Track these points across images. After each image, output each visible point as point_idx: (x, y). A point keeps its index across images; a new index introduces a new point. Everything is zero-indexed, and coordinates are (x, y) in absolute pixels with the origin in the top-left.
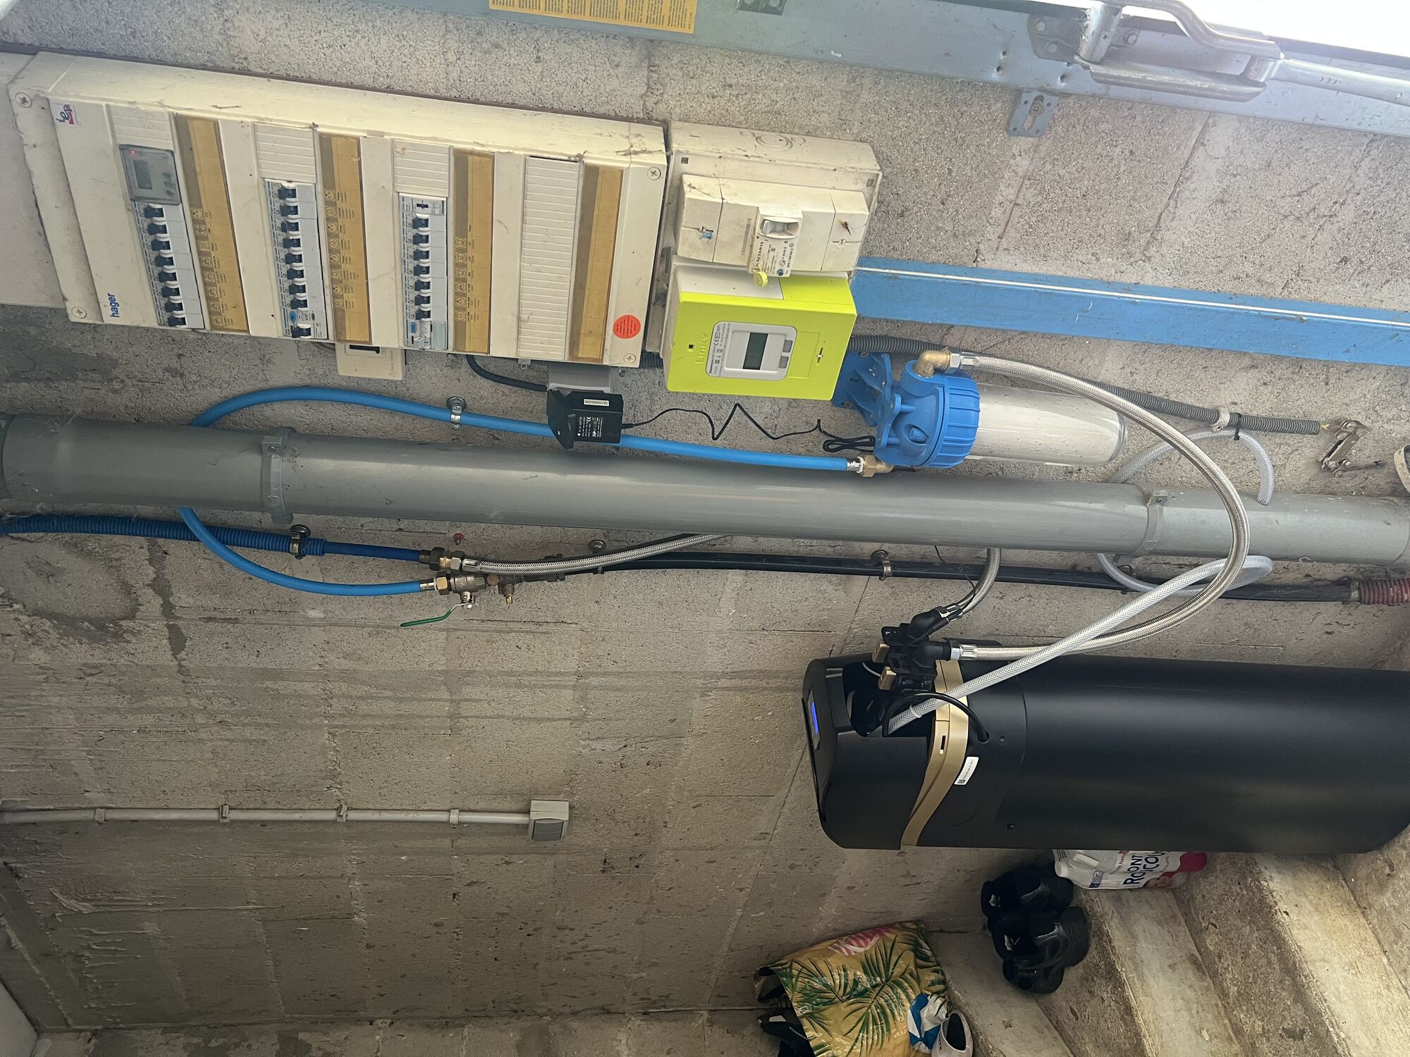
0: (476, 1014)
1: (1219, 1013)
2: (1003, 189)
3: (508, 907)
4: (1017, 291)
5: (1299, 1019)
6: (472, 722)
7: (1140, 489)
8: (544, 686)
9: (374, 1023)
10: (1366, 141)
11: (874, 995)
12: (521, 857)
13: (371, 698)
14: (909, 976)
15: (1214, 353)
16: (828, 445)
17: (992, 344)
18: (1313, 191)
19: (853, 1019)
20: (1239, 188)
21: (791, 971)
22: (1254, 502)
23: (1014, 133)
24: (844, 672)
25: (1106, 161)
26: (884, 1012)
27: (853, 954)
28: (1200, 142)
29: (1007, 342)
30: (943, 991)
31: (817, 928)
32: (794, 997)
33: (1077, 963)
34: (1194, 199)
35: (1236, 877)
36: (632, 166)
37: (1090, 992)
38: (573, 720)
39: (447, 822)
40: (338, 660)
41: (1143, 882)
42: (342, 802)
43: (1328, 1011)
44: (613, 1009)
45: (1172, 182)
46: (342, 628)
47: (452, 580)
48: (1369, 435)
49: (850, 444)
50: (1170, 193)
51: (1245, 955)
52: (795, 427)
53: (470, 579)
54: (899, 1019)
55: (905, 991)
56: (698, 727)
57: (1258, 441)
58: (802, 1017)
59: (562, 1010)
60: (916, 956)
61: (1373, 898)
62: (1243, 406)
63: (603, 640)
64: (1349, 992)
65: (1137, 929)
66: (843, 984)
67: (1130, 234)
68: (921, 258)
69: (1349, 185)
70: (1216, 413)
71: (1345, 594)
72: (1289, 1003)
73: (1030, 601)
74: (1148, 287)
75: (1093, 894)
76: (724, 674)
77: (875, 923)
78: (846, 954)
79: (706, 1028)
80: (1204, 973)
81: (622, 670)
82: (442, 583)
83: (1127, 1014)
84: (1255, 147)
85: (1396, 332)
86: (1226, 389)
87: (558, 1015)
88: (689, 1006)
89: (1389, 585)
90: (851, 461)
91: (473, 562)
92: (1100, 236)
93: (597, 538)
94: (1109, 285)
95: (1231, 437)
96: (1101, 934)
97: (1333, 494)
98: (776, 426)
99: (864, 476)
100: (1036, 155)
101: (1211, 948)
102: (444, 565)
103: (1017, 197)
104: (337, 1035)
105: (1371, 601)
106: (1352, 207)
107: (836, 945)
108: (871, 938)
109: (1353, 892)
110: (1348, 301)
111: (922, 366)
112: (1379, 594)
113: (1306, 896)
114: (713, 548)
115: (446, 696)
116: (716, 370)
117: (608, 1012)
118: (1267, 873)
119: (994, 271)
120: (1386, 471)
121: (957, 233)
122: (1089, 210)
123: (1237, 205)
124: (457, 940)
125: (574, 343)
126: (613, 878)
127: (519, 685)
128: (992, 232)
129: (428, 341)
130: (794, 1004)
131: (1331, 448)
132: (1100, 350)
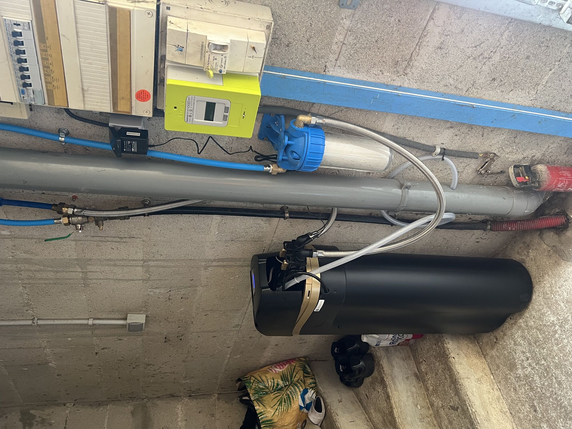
0: (113, 400)
1: (425, 397)
2: (337, 36)
3: (122, 357)
4: (344, 87)
5: (456, 403)
6: (94, 281)
7: (399, 182)
8: (127, 266)
9: (66, 405)
10: (507, 22)
11: (285, 390)
12: (126, 337)
13: (41, 271)
14: (300, 381)
15: (434, 120)
16: (257, 158)
17: (333, 112)
18: (482, 45)
19: (276, 401)
20: (448, 42)
21: (250, 380)
22: (449, 188)
23: (342, 6)
24: (267, 261)
25: (387, 25)
26: (289, 397)
27: (277, 372)
28: (432, 18)
29: (340, 112)
30: (315, 387)
31: (263, 361)
32: (251, 392)
33: (369, 376)
34: (428, 46)
35: (435, 342)
36: (135, 9)
37: (374, 388)
38: (143, 280)
39: (87, 324)
40: (21, 254)
41: (397, 343)
42: (35, 316)
43: (468, 400)
44: (175, 395)
45: (418, 37)
46: (20, 239)
47: (70, 219)
48: (499, 159)
49: (267, 158)
50: (417, 42)
51: (436, 374)
52: (241, 148)
53: (80, 218)
54: (295, 400)
55: (298, 388)
56: (204, 282)
57: (452, 161)
58: (254, 400)
59: (152, 396)
60: (304, 372)
61: (488, 351)
62: (446, 145)
63: (154, 245)
64: (477, 391)
65: (394, 362)
66: (272, 385)
67: (398, 61)
68: (298, 68)
69: (498, 43)
70: (434, 148)
71: (485, 227)
72: (453, 395)
73: (352, 228)
74: (406, 88)
75: (377, 348)
76: (215, 260)
77: (288, 358)
78: (274, 372)
79: (216, 401)
80: (420, 380)
81: (165, 259)
82: (65, 220)
83: (388, 399)
84: (457, 22)
85: (514, 114)
86: (439, 137)
87: (151, 398)
88: (209, 392)
89: (503, 224)
90: (266, 167)
91: (79, 210)
92: (384, 62)
93: (146, 199)
94: (387, 86)
95: (440, 159)
96: (380, 365)
97: (483, 185)
98: (232, 147)
99: (272, 174)
100: (353, 19)
101: (423, 370)
102: (64, 211)
103: (344, 40)
104: (48, 411)
105: (495, 230)
106: (499, 54)
107: (270, 368)
108: (285, 365)
109: (481, 348)
110: (494, 99)
111: (298, 122)
112: (499, 227)
113: (462, 350)
114: (205, 204)
115: (79, 270)
116: (190, 120)
117: (174, 396)
118: (447, 341)
119: (333, 77)
120: (505, 175)
121: (315, 57)
122: (379, 49)
123: (447, 50)
124: (100, 371)
125: (115, 104)
126: (170, 345)
127: (115, 265)
128: (332, 57)
129: (33, 99)
130: (251, 395)
131: (483, 164)
132: (383, 117)
